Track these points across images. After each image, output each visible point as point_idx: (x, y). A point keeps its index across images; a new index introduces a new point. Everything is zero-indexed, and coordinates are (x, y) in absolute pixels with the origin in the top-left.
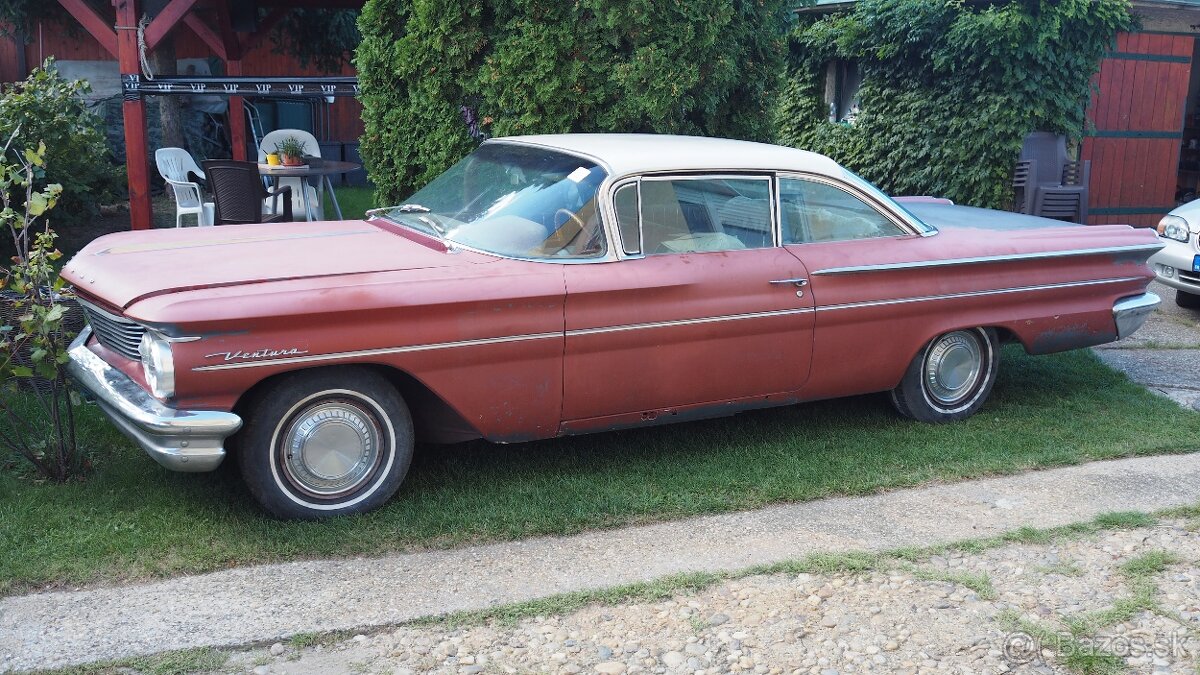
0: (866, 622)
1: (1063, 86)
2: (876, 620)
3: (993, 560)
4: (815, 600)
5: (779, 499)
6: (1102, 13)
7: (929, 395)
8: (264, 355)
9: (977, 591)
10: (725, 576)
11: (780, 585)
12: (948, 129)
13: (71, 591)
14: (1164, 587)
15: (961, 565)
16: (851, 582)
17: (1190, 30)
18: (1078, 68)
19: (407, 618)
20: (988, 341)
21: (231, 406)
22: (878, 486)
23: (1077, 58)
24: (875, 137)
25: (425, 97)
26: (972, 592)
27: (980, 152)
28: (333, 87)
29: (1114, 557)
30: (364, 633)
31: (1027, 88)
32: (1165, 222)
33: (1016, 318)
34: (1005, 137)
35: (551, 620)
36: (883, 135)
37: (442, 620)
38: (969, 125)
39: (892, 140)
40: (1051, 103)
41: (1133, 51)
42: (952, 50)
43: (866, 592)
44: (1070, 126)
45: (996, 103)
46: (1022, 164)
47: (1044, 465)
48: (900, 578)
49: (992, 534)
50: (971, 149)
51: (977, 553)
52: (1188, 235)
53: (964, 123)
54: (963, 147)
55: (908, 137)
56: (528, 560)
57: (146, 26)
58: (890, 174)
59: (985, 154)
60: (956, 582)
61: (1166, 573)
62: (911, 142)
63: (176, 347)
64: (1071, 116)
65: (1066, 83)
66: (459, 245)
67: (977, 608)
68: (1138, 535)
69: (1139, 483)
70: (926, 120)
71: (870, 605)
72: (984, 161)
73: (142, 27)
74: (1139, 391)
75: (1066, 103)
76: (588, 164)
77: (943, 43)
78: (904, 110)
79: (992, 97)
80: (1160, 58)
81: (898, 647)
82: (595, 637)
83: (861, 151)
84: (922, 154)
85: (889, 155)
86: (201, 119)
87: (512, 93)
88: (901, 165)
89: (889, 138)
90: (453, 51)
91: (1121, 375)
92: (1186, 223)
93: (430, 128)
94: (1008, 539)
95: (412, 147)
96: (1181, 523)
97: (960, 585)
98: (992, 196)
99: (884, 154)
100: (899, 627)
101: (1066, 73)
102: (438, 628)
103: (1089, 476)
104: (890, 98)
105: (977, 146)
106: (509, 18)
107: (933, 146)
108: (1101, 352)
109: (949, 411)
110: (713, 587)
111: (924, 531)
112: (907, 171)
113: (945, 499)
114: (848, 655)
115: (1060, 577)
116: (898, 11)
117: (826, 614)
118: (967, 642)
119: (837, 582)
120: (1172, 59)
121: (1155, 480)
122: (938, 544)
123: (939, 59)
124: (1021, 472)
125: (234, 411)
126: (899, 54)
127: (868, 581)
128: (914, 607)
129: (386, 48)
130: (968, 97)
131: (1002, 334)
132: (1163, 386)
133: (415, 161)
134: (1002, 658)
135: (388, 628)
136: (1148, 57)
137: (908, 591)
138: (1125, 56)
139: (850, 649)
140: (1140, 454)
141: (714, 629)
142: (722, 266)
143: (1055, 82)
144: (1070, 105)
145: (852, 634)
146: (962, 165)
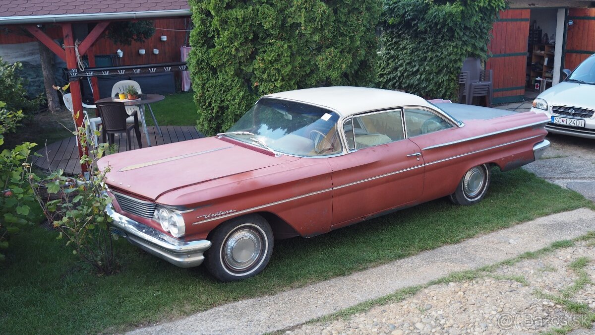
0: (485, 300)
1: (478, 36)
2: (489, 300)
3: (520, 268)
4: (461, 293)
5: (423, 249)
6: (494, 4)
7: (465, 194)
8: (220, 214)
9: (522, 282)
10: (421, 287)
11: (443, 289)
12: (426, 57)
13: (152, 326)
14: (589, 273)
15: (509, 271)
16: (471, 284)
17: (528, 6)
18: (484, 28)
19: (304, 321)
20: (486, 168)
21: (206, 237)
22: (460, 239)
23: (483, 23)
24: (390, 61)
25: (227, 75)
26: (519, 283)
27: (443, 68)
28: (170, 68)
29: (565, 262)
30: (289, 330)
31: (463, 39)
32: (535, 101)
33: (498, 158)
34: (456, 61)
35: (362, 315)
36: (394, 60)
37: (319, 320)
38: (437, 56)
39: (399, 63)
40: (474, 45)
41: (505, 18)
42: (427, 22)
43: (479, 288)
44: (482, 54)
45: (450, 46)
46: (462, 73)
47: (521, 221)
48: (489, 280)
49: (514, 256)
50: (439, 66)
51: (513, 265)
52: (547, 107)
53: (434, 55)
54: (435, 66)
55: (407, 61)
56: (337, 289)
57: (78, 45)
58: (399, 78)
59: (445, 69)
60: (511, 280)
61: (587, 266)
62: (409, 64)
63: (184, 215)
64: (482, 49)
65: (479, 35)
66: (280, 153)
67: (524, 290)
68: (570, 250)
69: (561, 226)
70: (416, 53)
71: (483, 293)
72: (445, 72)
73: (77, 46)
74: (543, 182)
75: (480, 44)
76: (329, 112)
77: (423, 19)
78: (404, 48)
79: (447, 43)
80: (517, 20)
81: (503, 311)
82: (384, 320)
83: (384, 68)
84: (415, 69)
85: (398, 69)
86: (61, 71)
87: (270, 73)
88: (405, 75)
89: (398, 62)
90: (241, 54)
91: (533, 174)
92: (546, 102)
93: (229, 89)
94: (521, 258)
95: (221, 98)
96: (584, 243)
97: (513, 281)
98: (450, 88)
99: (396, 69)
100: (499, 301)
101: (479, 31)
102: (318, 324)
103: (540, 225)
104: (396, 43)
105: (441, 66)
106: (265, 38)
107: (420, 66)
108: (529, 167)
109: (473, 200)
110: (418, 292)
111: (488, 257)
112: (408, 77)
113: (488, 242)
114: (486, 316)
115: (549, 272)
116: (400, 4)
117: (469, 299)
118: (528, 305)
119: (466, 285)
120: (522, 20)
121: (566, 224)
122: (495, 263)
123: (422, 26)
124: (513, 226)
125: (207, 239)
126: (400, 23)
127: (477, 282)
128: (500, 292)
129: (205, 53)
130: (435, 43)
131: (491, 164)
132: (551, 178)
133: (222, 104)
134: (543, 310)
135: (299, 326)
136: (512, 20)
137: (495, 286)
138: (502, 20)
139: (485, 313)
140: (555, 212)
141: (429, 311)
142: (388, 151)
143: (475, 35)
144: (481, 45)
145: (482, 307)
146: (435, 74)
